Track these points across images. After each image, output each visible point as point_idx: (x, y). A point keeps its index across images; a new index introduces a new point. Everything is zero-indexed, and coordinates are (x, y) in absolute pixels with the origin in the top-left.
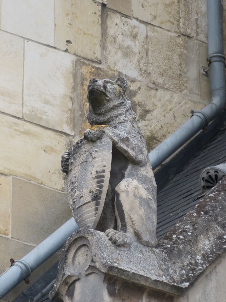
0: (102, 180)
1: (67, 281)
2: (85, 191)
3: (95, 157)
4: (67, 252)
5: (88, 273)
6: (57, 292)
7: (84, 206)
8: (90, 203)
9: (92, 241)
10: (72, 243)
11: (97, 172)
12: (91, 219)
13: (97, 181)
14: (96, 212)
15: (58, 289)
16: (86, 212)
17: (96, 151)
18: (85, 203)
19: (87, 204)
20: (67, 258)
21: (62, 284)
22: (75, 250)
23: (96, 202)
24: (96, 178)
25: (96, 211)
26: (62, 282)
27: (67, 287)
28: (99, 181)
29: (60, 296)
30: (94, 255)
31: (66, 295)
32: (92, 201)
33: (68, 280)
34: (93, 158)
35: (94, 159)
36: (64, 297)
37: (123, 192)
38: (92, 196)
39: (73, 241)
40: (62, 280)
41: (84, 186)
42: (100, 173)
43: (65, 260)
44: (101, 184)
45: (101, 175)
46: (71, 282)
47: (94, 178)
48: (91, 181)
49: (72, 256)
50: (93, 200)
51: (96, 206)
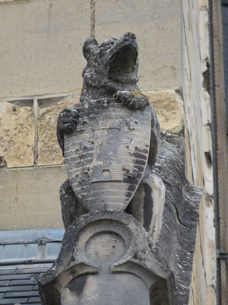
0: (143, 161)
1: (75, 270)
2: (114, 164)
3: (134, 129)
4: (80, 232)
5: (118, 269)
6: (56, 278)
7: (109, 183)
8: (121, 183)
9: (136, 231)
10: (92, 223)
11: (136, 148)
12: (116, 203)
13: (135, 160)
14: (127, 198)
15: (59, 275)
16: (110, 192)
17: (136, 123)
18: (112, 179)
19: (115, 183)
20: (78, 240)
21: (67, 271)
22: (92, 234)
23: (130, 185)
24: (134, 155)
25: (127, 196)
26: (68, 267)
27: (71, 277)
28: (139, 161)
29: (57, 285)
30: (140, 250)
31: (66, 287)
32: (123, 181)
33: (77, 269)
34: (130, 129)
35: (132, 130)
36: (62, 288)
37: (157, 188)
38: (125, 175)
39: (95, 221)
40: (68, 265)
41: (112, 158)
42: (140, 151)
43: (76, 241)
44: (141, 166)
45: (141, 154)
46: (81, 273)
47: (132, 155)
48: (124, 156)
49: (86, 240)
50: (125, 181)
51: (128, 190)
